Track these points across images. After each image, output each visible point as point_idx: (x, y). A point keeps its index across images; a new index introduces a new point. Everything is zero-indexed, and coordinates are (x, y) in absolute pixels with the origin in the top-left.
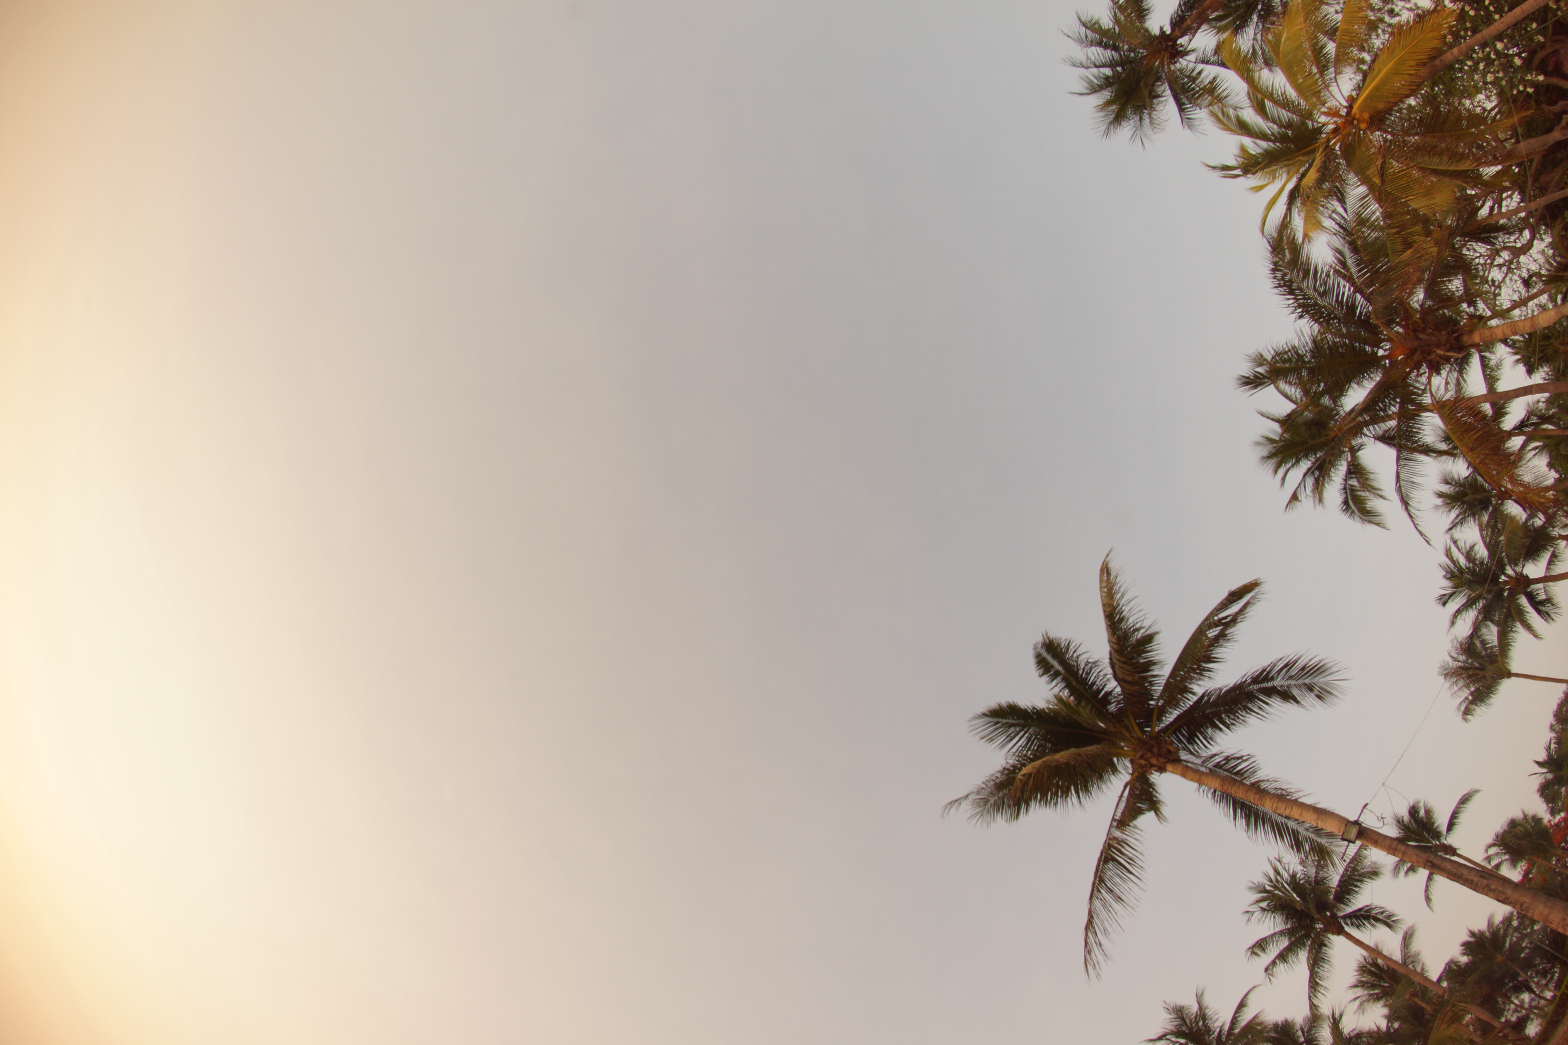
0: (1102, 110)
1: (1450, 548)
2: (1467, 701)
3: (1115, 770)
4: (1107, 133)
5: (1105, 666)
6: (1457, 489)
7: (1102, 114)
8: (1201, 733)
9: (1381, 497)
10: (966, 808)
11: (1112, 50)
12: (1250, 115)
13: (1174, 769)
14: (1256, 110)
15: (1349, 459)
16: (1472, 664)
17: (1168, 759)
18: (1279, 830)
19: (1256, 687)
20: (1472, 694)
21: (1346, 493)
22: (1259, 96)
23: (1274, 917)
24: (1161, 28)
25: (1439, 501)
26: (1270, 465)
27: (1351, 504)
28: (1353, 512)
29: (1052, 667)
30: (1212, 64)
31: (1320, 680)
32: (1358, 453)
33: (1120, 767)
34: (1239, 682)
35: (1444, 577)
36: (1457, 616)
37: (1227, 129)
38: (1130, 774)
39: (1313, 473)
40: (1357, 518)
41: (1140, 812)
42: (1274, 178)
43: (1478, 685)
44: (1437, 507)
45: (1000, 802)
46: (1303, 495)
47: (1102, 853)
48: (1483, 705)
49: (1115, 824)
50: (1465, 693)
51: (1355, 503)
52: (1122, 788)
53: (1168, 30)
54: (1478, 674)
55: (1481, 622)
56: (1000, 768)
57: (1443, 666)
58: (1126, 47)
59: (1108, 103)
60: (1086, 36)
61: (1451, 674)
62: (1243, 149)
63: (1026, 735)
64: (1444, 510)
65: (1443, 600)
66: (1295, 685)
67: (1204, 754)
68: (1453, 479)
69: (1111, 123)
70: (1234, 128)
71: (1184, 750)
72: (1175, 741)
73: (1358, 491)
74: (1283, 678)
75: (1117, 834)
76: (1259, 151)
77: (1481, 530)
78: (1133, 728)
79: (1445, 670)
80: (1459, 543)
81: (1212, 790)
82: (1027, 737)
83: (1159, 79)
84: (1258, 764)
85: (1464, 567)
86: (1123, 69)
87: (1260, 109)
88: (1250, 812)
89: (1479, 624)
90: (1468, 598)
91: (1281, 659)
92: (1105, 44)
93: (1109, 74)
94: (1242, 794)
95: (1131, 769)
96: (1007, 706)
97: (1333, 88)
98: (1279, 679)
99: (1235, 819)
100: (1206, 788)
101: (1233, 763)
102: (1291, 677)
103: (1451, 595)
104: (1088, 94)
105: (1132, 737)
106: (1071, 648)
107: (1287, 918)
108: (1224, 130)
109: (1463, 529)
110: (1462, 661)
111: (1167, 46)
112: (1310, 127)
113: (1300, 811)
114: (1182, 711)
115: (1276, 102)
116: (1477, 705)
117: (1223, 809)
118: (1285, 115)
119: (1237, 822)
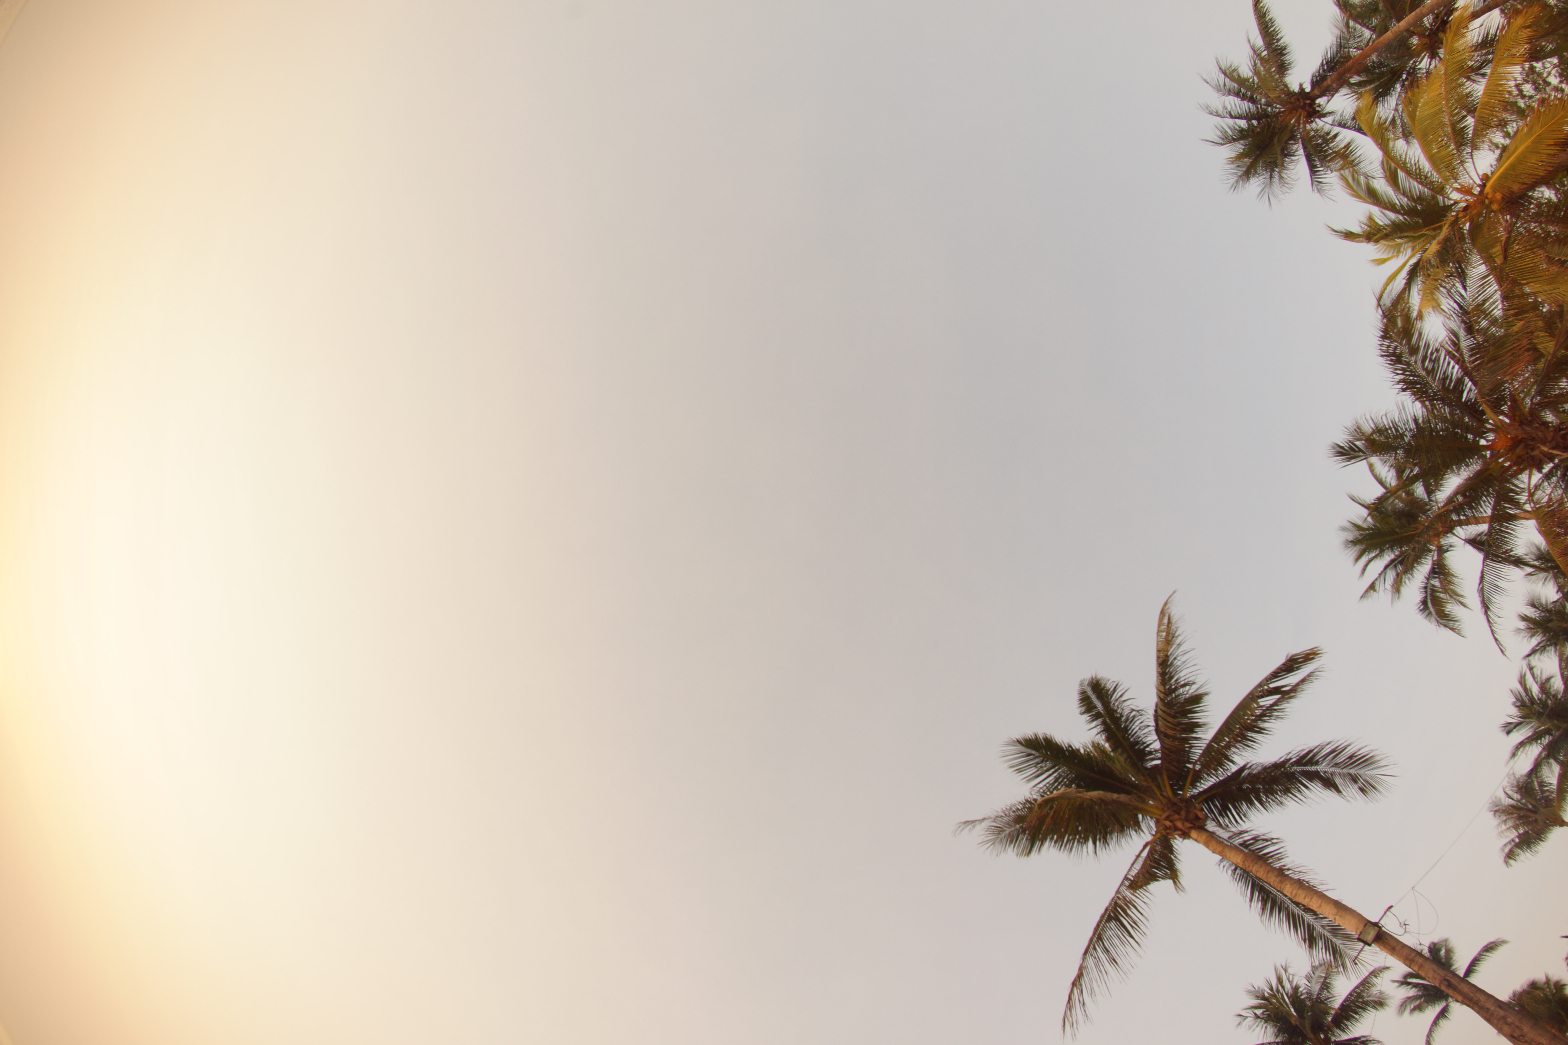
0: (1233, 162)
1: (1525, 675)
2: (1513, 843)
3: (1137, 825)
4: (1235, 187)
5: (1149, 716)
6: (1543, 614)
7: (1232, 166)
8: (1235, 808)
9: (1462, 604)
10: (980, 832)
11: (1249, 101)
12: (1381, 185)
13: (1198, 836)
14: (1387, 181)
15: (1435, 558)
16: (1525, 805)
17: (1195, 825)
18: (1294, 921)
19: (1299, 769)
20: (1519, 836)
21: (1426, 592)
22: (1393, 165)
23: (1266, 1028)
24: (1301, 85)
25: (1522, 625)
26: (1351, 553)
27: (1430, 605)
28: (1430, 613)
29: (1095, 707)
30: (1348, 128)
31: (1366, 773)
32: (1445, 554)
33: (1143, 826)
34: (1282, 759)
35: (1514, 704)
36: (1519, 748)
37: (1357, 195)
38: (1153, 835)
39: (1395, 566)
40: (1433, 619)
41: (1154, 878)
42: (1399, 252)
43: (1528, 828)
44: (1518, 630)
45: (1015, 834)
46: (1382, 588)
47: (1106, 910)
48: (1528, 850)
49: (1127, 883)
50: (1513, 834)
51: (1433, 605)
52: (1141, 847)
53: (1308, 89)
54: (1530, 817)
55: (1543, 758)
56: (1022, 800)
57: (1494, 802)
58: (1263, 100)
59: (1240, 156)
60: (1225, 85)
61: (1501, 811)
62: (1370, 219)
63: (1055, 774)
64: (1526, 634)
65: (1508, 728)
66: (1339, 774)
67: (1233, 829)
68: (1541, 605)
69: (1240, 176)
70: (1363, 195)
71: (1213, 820)
72: (1205, 809)
73: (1439, 592)
74: (1328, 765)
75: (1128, 894)
76: (1387, 222)
77: (1561, 660)
78: (1165, 787)
79: (1497, 806)
80: (1535, 670)
81: (1233, 867)
82: (1055, 777)
83: (1293, 137)
84: (1286, 851)
85: (1536, 698)
86: (1259, 123)
87: (1392, 179)
88: (1268, 897)
89: (1541, 761)
90: (1534, 731)
91: (1329, 743)
92: (1243, 94)
93: (1244, 127)
94: (1263, 875)
95: (1155, 829)
96: (1043, 739)
97: (1469, 165)
98: (1323, 765)
99: (1251, 900)
100: (1228, 864)
101: (1260, 845)
102: (1336, 765)
103: (1518, 724)
104: (1222, 144)
105: (1162, 795)
106: (1118, 691)
107: (1279, 1031)
108: (1353, 196)
109: (1542, 657)
110: (1515, 799)
111: (1305, 104)
112: (1441, 204)
113: (1319, 902)
114: (1218, 780)
115: (1408, 173)
116: (1522, 850)
117: (1241, 888)
118: (1417, 188)
119: (1253, 903)
